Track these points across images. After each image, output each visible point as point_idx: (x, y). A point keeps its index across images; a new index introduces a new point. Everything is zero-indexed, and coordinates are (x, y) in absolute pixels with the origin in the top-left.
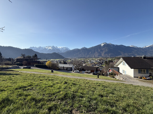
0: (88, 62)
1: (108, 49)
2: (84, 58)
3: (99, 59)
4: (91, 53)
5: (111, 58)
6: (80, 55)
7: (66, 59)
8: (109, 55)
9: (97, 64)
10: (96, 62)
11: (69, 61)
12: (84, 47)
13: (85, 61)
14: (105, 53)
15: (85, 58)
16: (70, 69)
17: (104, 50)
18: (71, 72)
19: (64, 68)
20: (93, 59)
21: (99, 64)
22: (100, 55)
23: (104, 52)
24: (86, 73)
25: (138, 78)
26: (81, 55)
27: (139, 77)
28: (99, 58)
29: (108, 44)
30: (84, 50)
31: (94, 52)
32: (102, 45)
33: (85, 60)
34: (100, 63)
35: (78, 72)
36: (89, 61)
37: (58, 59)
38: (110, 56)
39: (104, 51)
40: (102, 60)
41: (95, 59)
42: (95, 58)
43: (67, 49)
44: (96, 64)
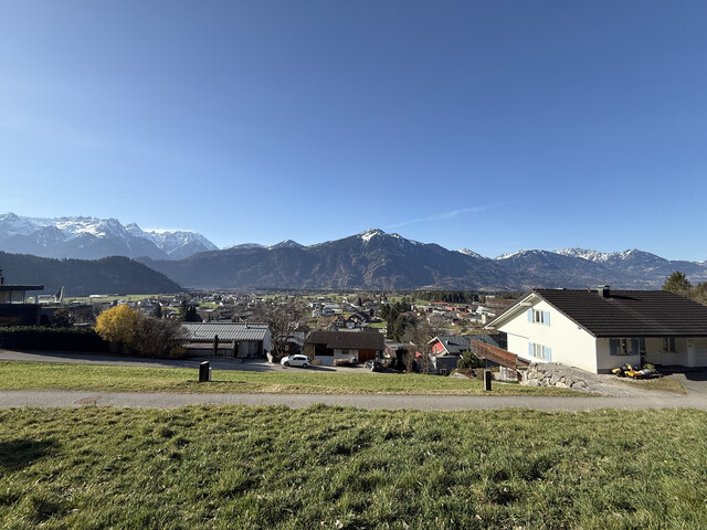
0: (310, 309)
1: (387, 257)
2: (285, 290)
3: (353, 295)
4: (321, 270)
5: (399, 293)
6: (265, 277)
7: (193, 296)
8: (390, 281)
9: (349, 320)
10: (345, 310)
11: (206, 304)
12: (290, 241)
13: (293, 307)
14: (377, 274)
15: (291, 291)
16: (254, 349)
17: (372, 260)
18: (268, 368)
19: (220, 345)
20: (329, 296)
21: (359, 318)
22: (357, 280)
23: (372, 268)
24: (339, 365)
25: (612, 373)
26: (271, 275)
27: (614, 371)
28: (353, 292)
29: (388, 237)
30: (289, 252)
31: (334, 267)
32: (367, 238)
33: (293, 299)
34: (362, 313)
35: (301, 363)
36: (312, 305)
37: (143, 297)
38: (395, 286)
39: (373, 264)
40: (368, 300)
41: (338, 297)
42: (335, 292)
43: (196, 241)
44: (345, 322)
